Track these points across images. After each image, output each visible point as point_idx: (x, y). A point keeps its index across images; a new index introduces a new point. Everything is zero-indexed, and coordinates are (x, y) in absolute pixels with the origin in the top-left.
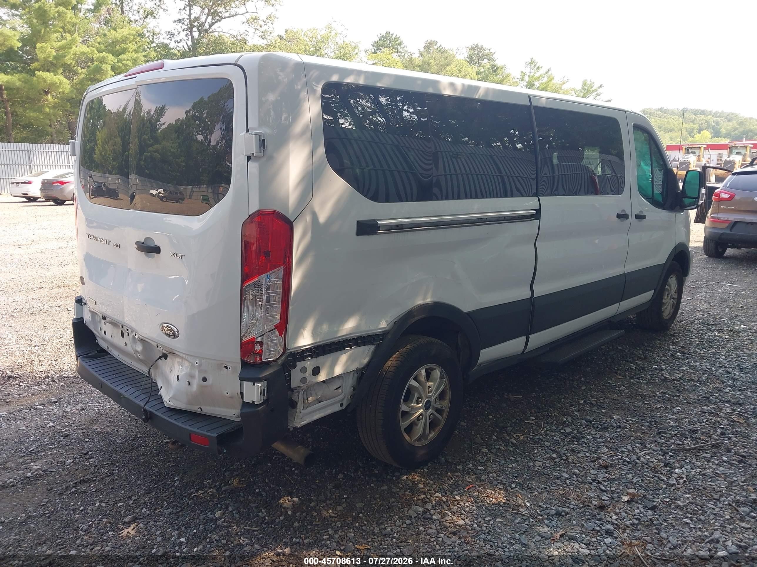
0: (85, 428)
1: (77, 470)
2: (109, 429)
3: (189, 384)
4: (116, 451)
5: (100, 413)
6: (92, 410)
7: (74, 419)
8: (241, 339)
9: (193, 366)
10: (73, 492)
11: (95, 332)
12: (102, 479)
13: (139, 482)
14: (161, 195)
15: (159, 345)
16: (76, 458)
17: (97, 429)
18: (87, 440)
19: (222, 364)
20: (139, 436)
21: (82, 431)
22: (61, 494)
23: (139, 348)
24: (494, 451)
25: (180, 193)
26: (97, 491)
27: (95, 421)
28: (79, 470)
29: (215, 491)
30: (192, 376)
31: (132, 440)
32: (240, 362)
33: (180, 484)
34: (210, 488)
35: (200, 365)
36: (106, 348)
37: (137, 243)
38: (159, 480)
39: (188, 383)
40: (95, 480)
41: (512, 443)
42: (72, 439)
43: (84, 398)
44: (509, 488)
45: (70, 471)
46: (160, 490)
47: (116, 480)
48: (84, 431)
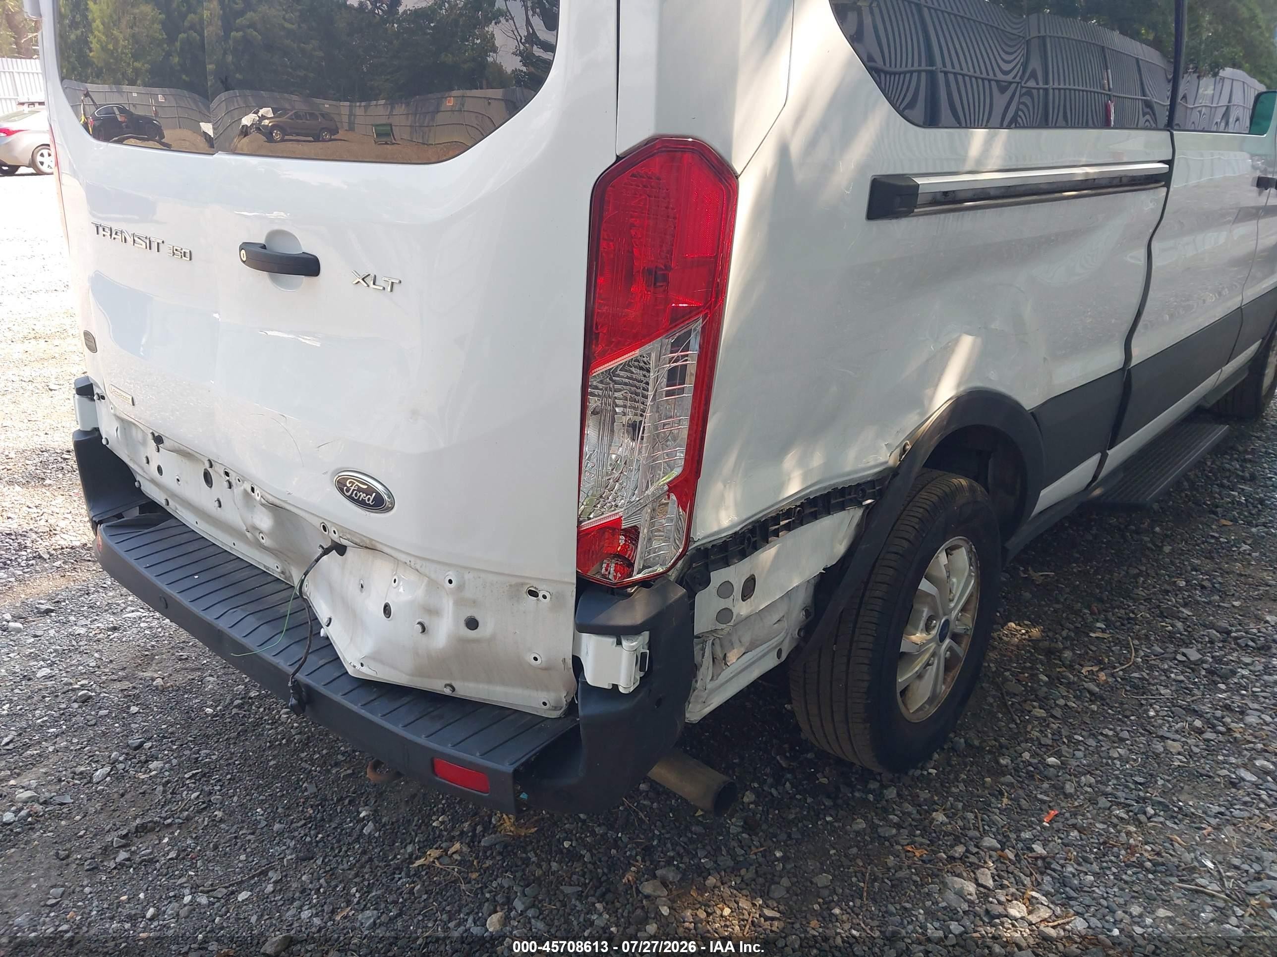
0: (125, 678)
1: (123, 795)
2: (180, 679)
3: (424, 630)
4: (208, 737)
5: (155, 636)
6: (135, 631)
7: (96, 655)
8: (579, 523)
9: (433, 585)
10: (121, 865)
11: (131, 465)
12: (188, 819)
13: (277, 827)
14: (266, 122)
15: (328, 525)
16: (116, 761)
17: (153, 679)
18: (134, 709)
19: (523, 584)
20: (252, 694)
21: (118, 686)
22: (94, 869)
23: (264, 521)
24: (1058, 712)
25: (323, 115)
26: (183, 854)
27: (147, 659)
28: (127, 796)
29: (465, 849)
30: (433, 612)
31: (239, 707)
32: (575, 581)
33: (376, 830)
34: (452, 840)
35: (461, 587)
36: (163, 502)
37: (244, 246)
38: (323, 820)
39: (419, 627)
40: (170, 825)
41: (1090, 692)
42: (100, 708)
43: (113, 597)
44: (1142, 818)
45: (108, 800)
46: (332, 849)
47: (221, 821)
48: (126, 684)
